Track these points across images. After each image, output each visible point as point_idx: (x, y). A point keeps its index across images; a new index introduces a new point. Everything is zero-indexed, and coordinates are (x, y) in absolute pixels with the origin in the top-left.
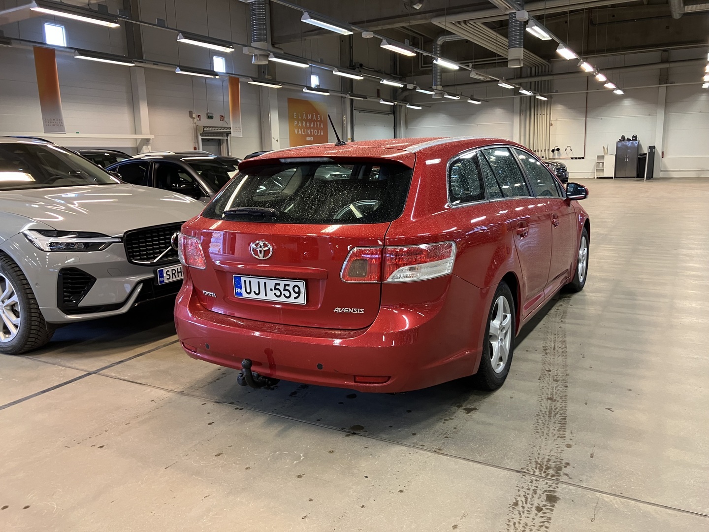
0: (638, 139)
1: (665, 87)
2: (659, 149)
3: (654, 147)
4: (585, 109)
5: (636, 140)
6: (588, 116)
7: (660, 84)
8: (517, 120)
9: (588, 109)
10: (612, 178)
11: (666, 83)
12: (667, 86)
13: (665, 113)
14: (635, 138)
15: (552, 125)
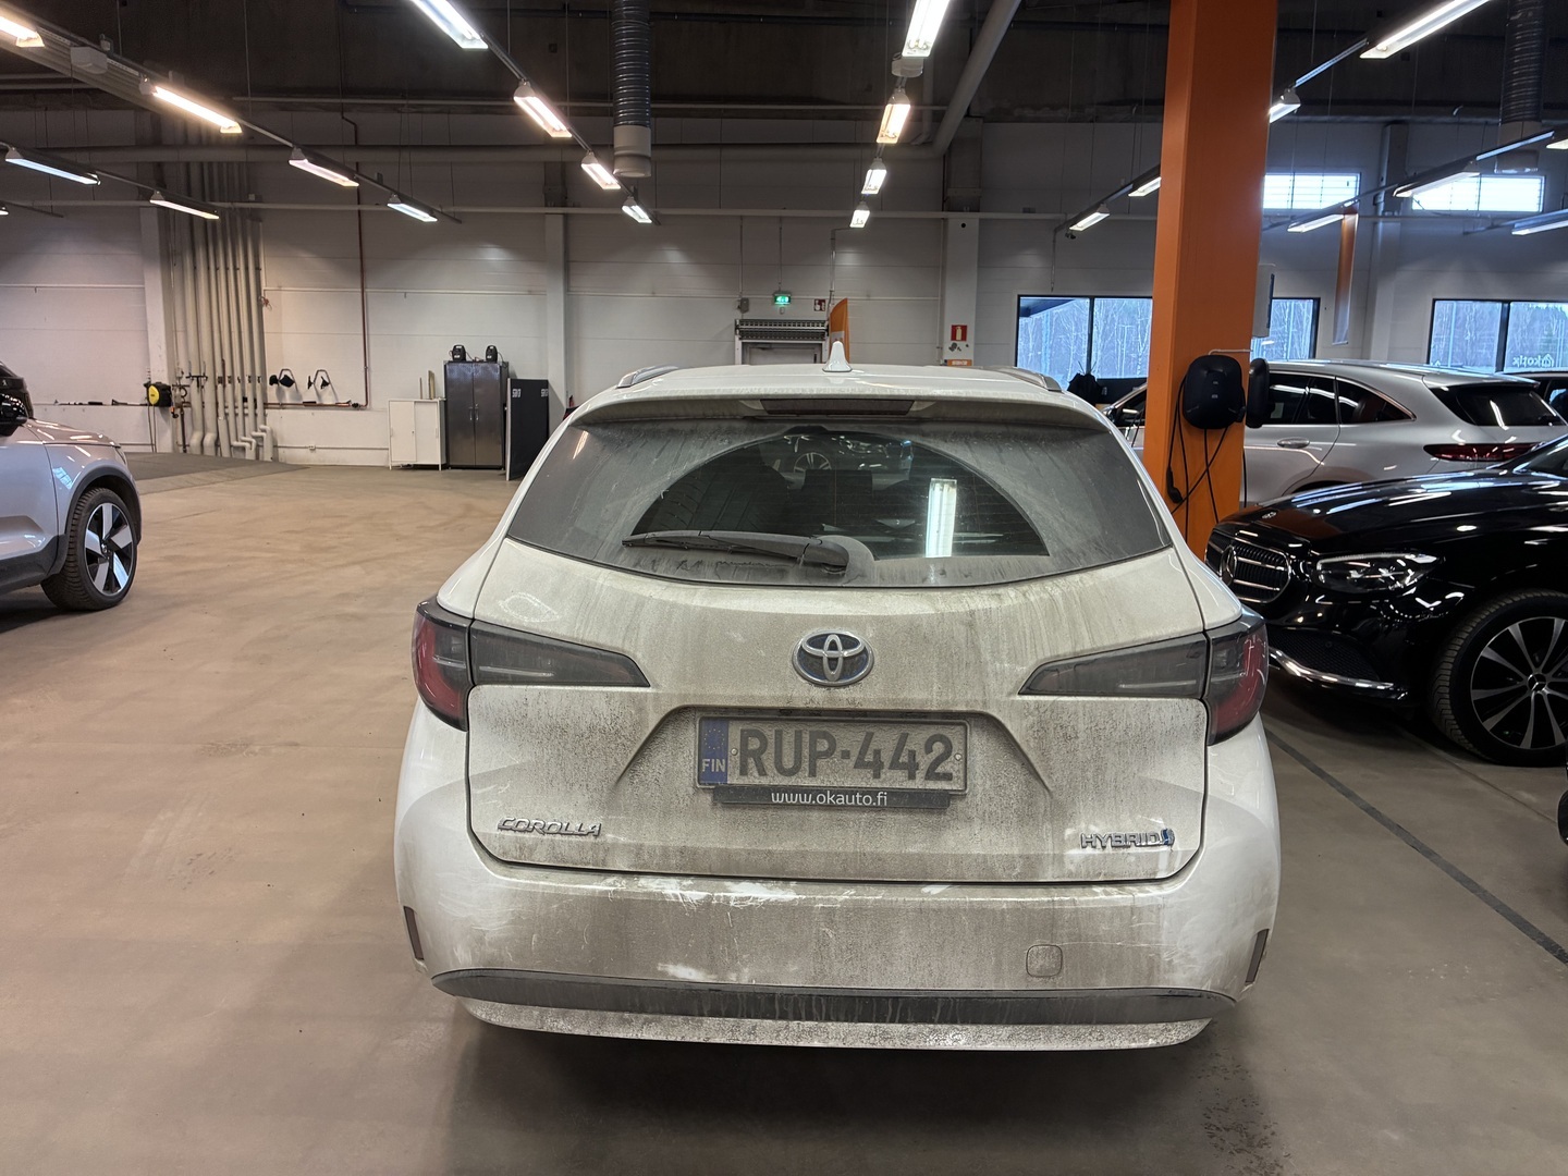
0: (499, 359)
1: (560, 220)
2: (559, 390)
3: (545, 384)
4: (359, 261)
5: (495, 359)
6: (369, 283)
7: (546, 206)
8: (154, 282)
9: (366, 261)
10: (435, 467)
11: (565, 206)
12: (566, 216)
13: (567, 290)
14: (492, 353)
15: (267, 302)
